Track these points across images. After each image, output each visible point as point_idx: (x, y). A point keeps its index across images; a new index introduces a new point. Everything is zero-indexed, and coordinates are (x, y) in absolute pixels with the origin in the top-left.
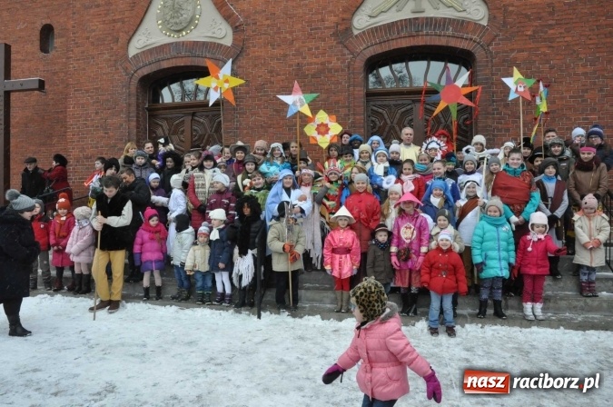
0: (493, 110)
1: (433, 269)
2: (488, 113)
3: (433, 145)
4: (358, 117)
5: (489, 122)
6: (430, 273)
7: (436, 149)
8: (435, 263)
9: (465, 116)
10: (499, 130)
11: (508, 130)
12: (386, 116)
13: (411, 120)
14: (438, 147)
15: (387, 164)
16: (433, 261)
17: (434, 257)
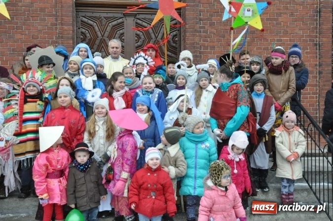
0: (200, 28)
1: (142, 191)
2: (196, 31)
3: (141, 60)
4: (66, 27)
5: (197, 39)
6: (138, 195)
7: (143, 64)
8: (144, 183)
9: (175, 33)
10: (206, 48)
11: (213, 48)
12: (96, 28)
13: (123, 34)
14: (145, 62)
15: (95, 78)
16: (141, 182)
17: (142, 177)
